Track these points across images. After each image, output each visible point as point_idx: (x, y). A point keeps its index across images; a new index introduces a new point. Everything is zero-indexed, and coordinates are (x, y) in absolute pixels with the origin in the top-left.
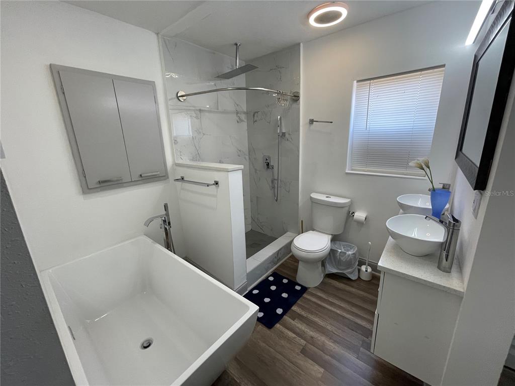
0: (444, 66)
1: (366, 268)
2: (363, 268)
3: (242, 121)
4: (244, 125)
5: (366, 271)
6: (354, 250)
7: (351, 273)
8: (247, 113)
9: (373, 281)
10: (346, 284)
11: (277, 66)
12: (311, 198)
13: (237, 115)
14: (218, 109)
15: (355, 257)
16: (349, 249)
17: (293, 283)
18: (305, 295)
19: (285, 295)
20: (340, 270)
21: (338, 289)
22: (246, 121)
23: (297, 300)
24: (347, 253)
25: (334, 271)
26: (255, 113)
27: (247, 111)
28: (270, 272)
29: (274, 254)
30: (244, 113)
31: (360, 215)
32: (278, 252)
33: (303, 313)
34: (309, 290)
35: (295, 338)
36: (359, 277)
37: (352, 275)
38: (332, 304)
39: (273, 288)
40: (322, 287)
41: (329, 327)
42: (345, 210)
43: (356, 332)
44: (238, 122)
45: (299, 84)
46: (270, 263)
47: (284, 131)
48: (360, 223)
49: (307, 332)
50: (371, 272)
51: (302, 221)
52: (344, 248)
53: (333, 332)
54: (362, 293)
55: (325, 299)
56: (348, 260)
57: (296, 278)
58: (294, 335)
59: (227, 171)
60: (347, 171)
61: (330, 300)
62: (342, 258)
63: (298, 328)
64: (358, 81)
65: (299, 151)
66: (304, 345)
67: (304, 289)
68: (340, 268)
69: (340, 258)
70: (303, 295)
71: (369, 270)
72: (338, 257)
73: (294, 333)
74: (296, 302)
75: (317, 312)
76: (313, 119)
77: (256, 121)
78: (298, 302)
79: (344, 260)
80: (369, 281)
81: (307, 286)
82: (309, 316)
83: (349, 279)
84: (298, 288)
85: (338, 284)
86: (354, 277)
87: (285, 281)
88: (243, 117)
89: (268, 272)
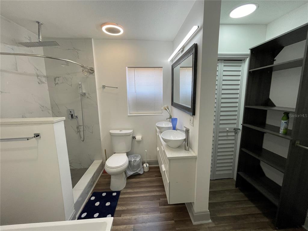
0: (162, 67)
1: (146, 165)
2: (145, 165)
3: (43, 82)
4: (46, 86)
5: (147, 166)
6: (139, 158)
7: (140, 171)
8: (47, 77)
9: (150, 170)
10: (139, 178)
11: (74, 48)
12: (110, 133)
13: (38, 77)
14: (17, 70)
15: (141, 161)
16: (136, 157)
17: (110, 193)
18: (121, 196)
19: (108, 204)
20: (135, 171)
21: (136, 183)
22: (47, 83)
23: (117, 203)
24: (137, 160)
25: (132, 173)
26: (56, 77)
27: (47, 75)
28: (90, 194)
29: (91, 179)
30: (44, 77)
31: (139, 137)
32: (93, 177)
33: (124, 208)
34: (122, 192)
35: (126, 227)
36: (144, 171)
37: (141, 172)
38: (137, 193)
39: (97, 204)
40: (128, 186)
41: (141, 207)
42: (131, 136)
43: (154, 200)
44: (39, 83)
45: (93, 63)
46: (89, 188)
47: (84, 92)
48: (139, 142)
49: (131, 218)
50: (149, 166)
51: (105, 150)
52: (133, 158)
53: (144, 208)
54: (148, 179)
55: (132, 192)
56: (138, 164)
57: (110, 189)
58: (125, 226)
59: (53, 123)
60: (128, 115)
61: (135, 191)
62: (135, 164)
63: (125, 219)
64: (128, 67)
65: (97, 105)
66: (133, 228)
67: (118, 193)
68: (134, 170)
69: (133, 164)
70: (120, 197)
71: (148, 165)
72: (133, 165)
73: (124, 225)
74: (117, 204)
75: (132, 202)
76: (105, 85)
77: (57, 83)
78: (118, 203)
79: (136, 165)
80: (148, 171)
81: (119, 190)
82: (128, 208)
83: (140, 174)
84: (114, 194)
85: (135, 180)
86: (141, 173)
87: (104, 194)
88: (44, 80)
89: (89, 195)
